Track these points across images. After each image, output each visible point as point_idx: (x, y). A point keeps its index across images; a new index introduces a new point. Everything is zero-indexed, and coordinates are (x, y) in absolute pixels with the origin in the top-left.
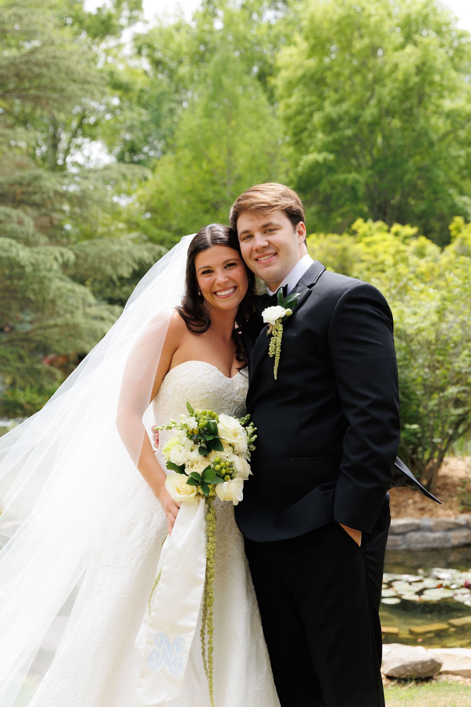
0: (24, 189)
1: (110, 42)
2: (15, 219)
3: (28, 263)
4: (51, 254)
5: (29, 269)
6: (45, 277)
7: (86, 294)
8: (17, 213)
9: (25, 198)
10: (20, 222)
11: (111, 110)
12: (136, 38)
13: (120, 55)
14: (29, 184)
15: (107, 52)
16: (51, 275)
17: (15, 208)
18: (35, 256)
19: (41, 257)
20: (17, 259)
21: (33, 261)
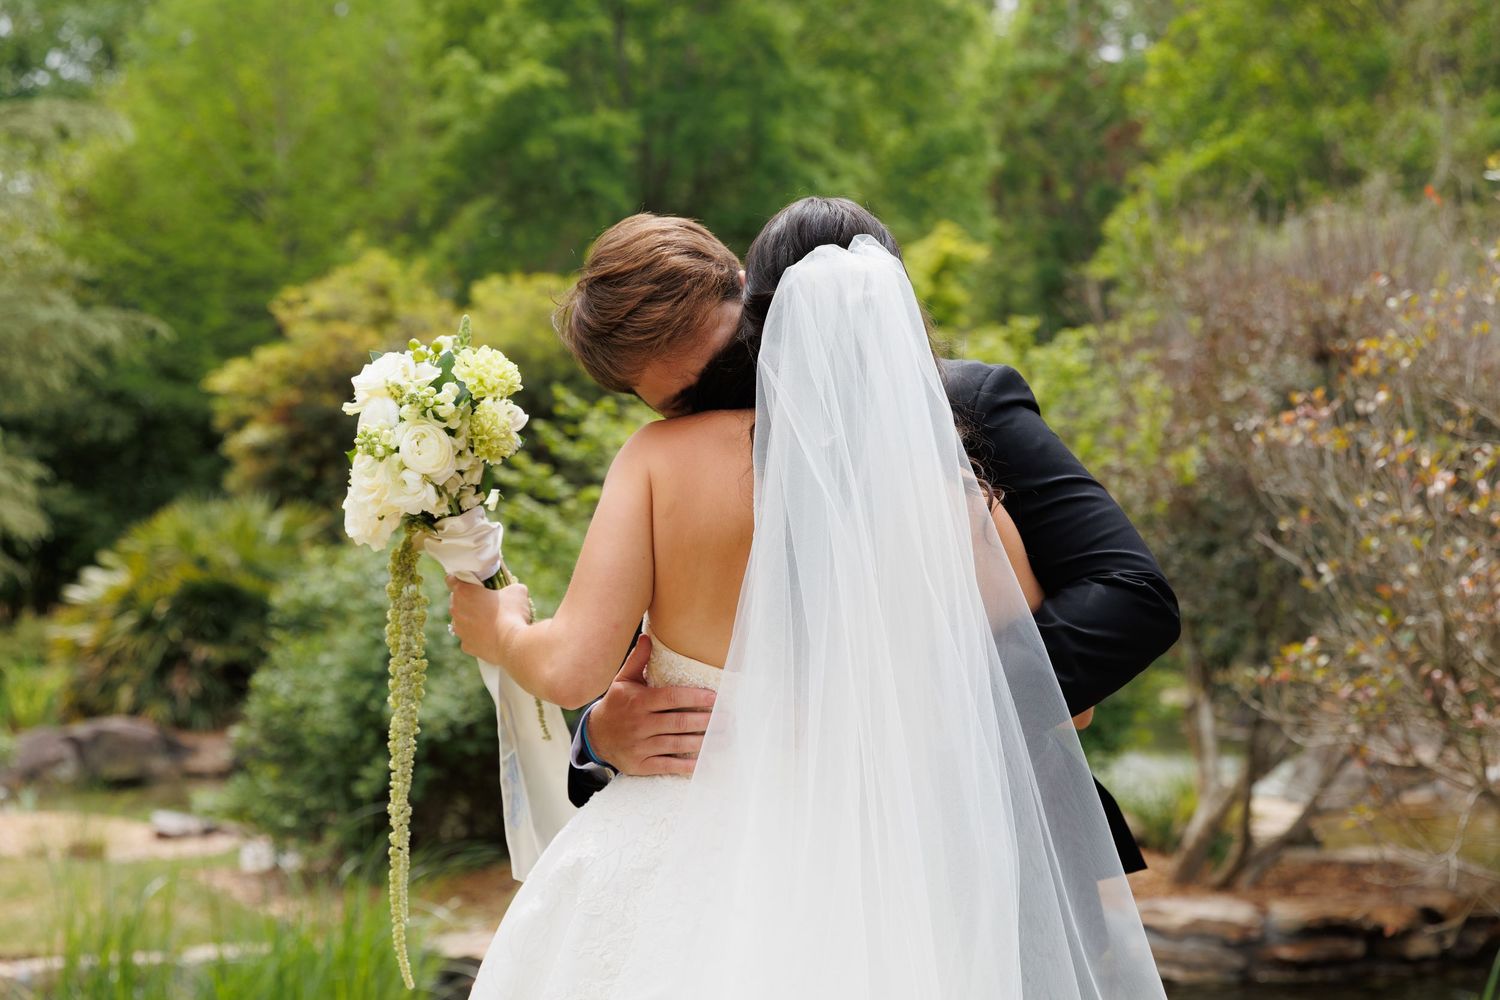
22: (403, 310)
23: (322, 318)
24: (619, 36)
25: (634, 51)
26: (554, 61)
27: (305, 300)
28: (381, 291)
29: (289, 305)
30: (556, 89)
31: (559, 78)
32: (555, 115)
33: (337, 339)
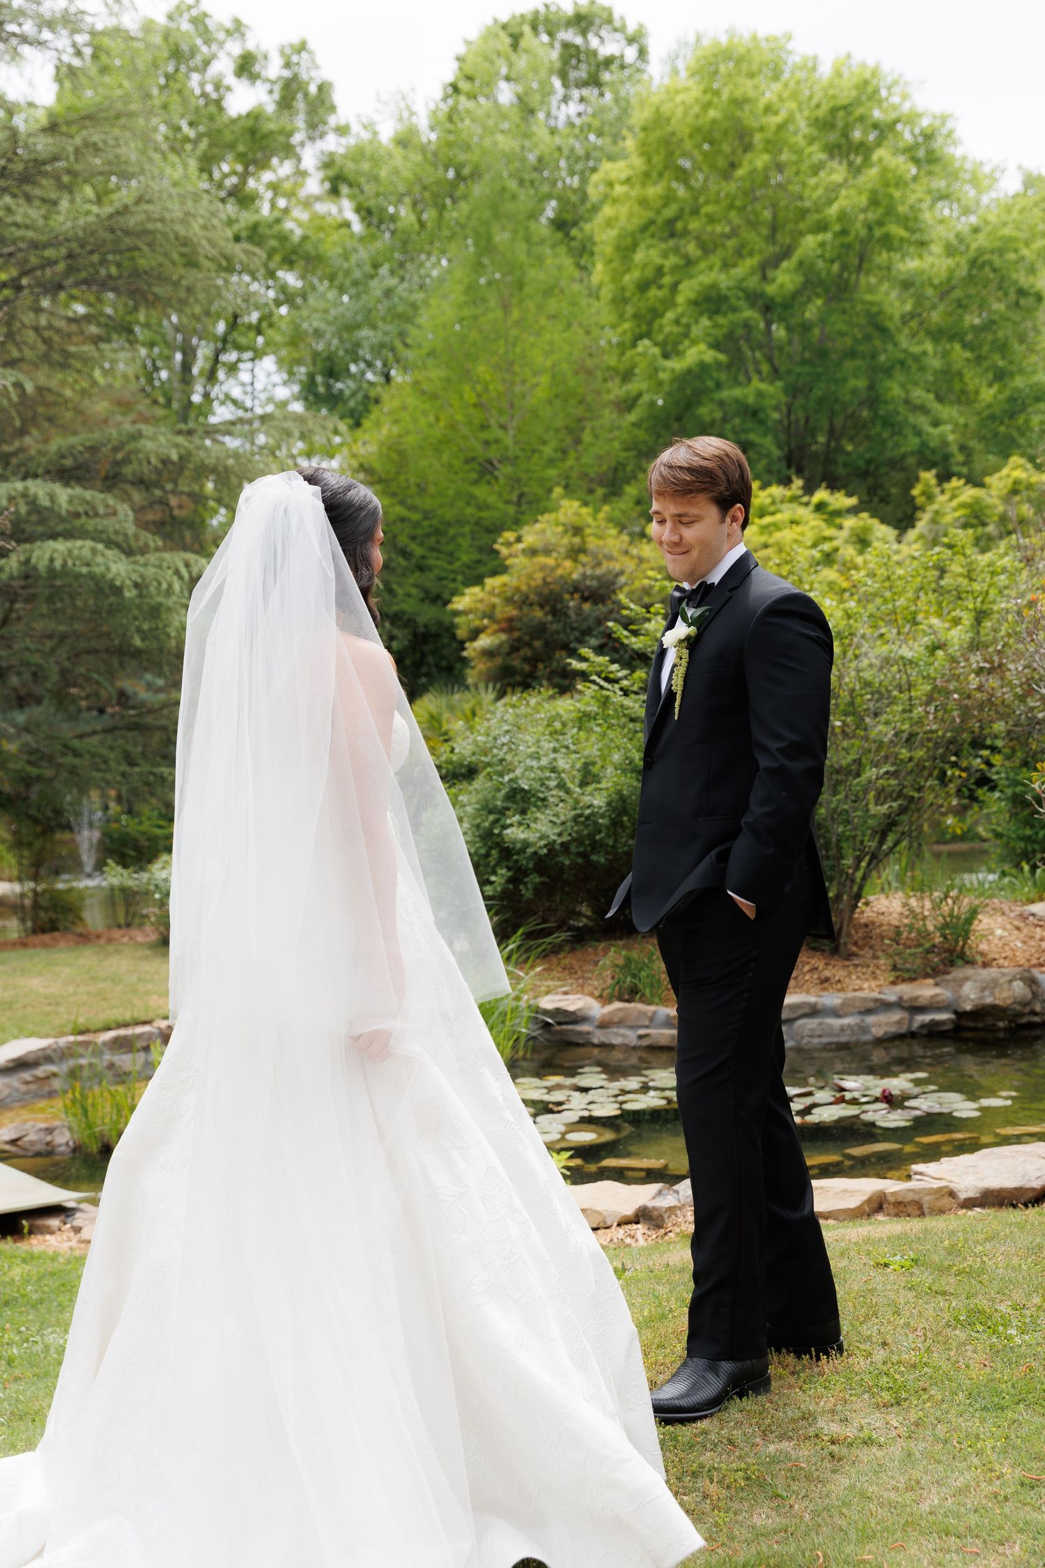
22: (592, 543)
23: (532, 552)
24: (769, 324)
25: (779, 331)
26: (716, 346)
27: (519, 540)
28: (577, 530)
29: (508, 544)
30: (718, 364)
31: (722, 357)
32: (718, 386)
33: (543, 568)
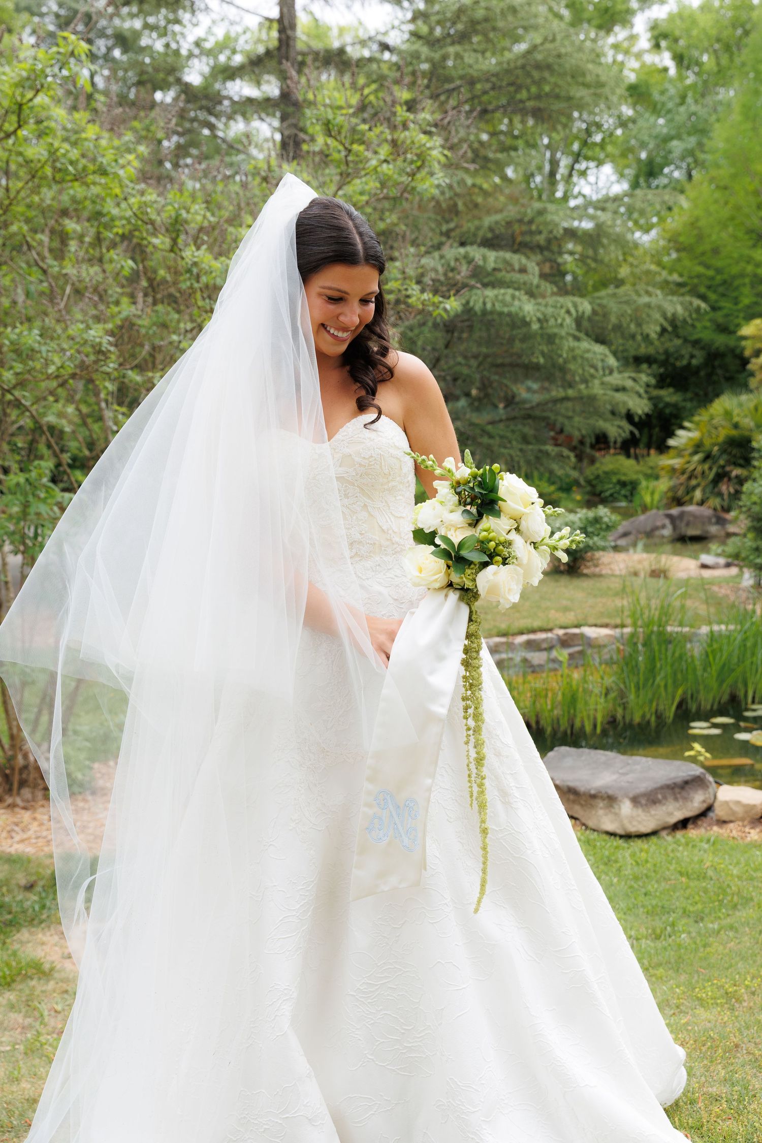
0: (524, 228)
1: (620, 34)
2: (517, 267)
3: (534, 319)
4: (562, 307)
5: (535, 326)
6: (555, 335)
7: (606, 356)
8: (516, 259)
9: (527, 238)
10: (523, 270)
11: (623, 123)
12: (654, 26)
13: (635, 49)
14: (531, 222)
15: (616, 47)
16: (563, 333)
17: (515, 252)
18: (543, 309)
19: (550, 310)
20: (521, 314)
21: (539, 315)
